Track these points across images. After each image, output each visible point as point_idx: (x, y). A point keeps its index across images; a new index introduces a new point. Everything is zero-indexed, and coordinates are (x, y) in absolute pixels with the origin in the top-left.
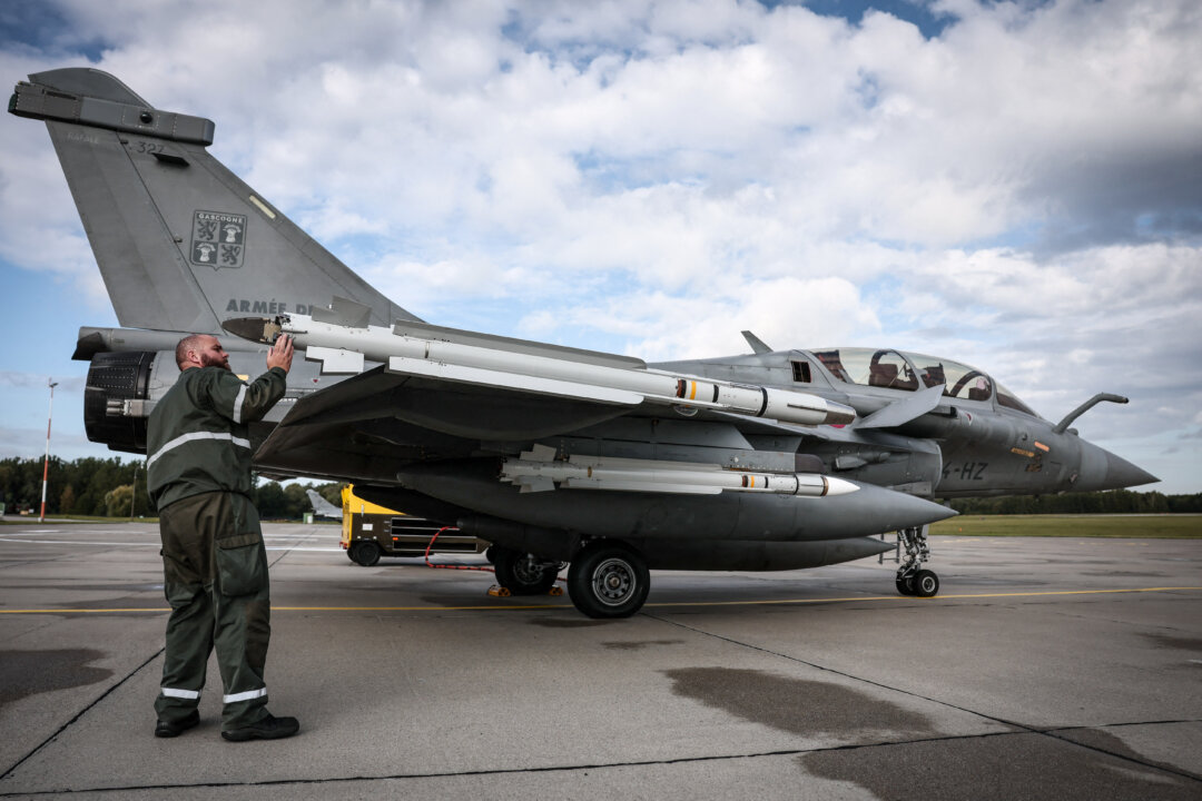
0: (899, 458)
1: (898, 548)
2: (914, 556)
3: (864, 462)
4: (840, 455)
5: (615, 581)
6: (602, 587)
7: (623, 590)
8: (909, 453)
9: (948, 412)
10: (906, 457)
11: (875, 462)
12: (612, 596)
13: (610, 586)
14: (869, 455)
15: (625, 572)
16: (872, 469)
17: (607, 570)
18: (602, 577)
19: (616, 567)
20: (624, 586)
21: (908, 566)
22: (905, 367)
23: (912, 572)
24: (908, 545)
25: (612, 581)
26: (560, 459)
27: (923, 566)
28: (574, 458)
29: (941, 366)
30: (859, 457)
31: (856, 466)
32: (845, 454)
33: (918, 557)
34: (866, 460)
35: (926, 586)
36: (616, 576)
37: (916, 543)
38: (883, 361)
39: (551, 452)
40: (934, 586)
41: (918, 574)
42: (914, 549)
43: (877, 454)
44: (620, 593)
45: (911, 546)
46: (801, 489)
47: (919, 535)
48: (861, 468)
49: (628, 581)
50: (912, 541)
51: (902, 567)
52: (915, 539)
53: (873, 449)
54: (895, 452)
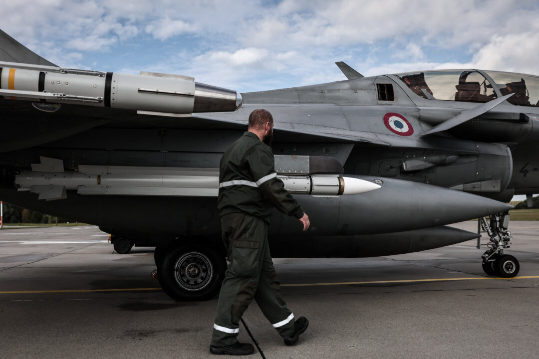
0: (466, 160)
1: (478, 237)
2: (497, 243)
3: (431, 165)
4: (406, 160)
5: (194, 271)
6: (183, 276)
7: (202, 278)
8: (477, 155)
9: (518, 118)
10: (474, 159)
11: (442, 164)
12: (192, 283)
13: (190, 275)
14: (435, 158)
15: (202, 263)
16: (440, 171)
17: (187, 261)
18: (183, 268)
19: (195, 259)
20: (203, 274)
21: (492, 251)
22: (484, 83)
23: (495, 256)
24: (491, 234)
25: (190, 270)
26: (70, 169)
27: (506, 252)
28: (82, 168)
29: (523, 81)
30: (425, 161)
31: (422, 168)
32: (411, 158)
33: (500, 243)
34: (432, 163)
35: (507, 268)
36: (195, 266)
37: (498, 232)
38: (469, 79)
39: (59, 164)
40: (514, 269)
41: (500, 258)
42: (497, 238)
43: (443, 157)
44: (200, 281)
45: (494, 235)
46: (315, 189)
47: (501, 226)
48: (427, 170)
49: (205, 271)
50: (495, 230)
51: (486, 253)
52: (497, 229)
53: (438, 153)
54: (461, 155)
